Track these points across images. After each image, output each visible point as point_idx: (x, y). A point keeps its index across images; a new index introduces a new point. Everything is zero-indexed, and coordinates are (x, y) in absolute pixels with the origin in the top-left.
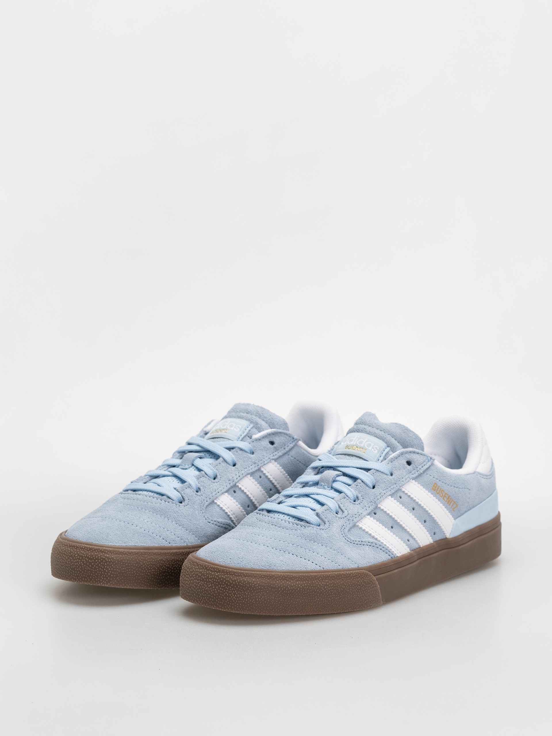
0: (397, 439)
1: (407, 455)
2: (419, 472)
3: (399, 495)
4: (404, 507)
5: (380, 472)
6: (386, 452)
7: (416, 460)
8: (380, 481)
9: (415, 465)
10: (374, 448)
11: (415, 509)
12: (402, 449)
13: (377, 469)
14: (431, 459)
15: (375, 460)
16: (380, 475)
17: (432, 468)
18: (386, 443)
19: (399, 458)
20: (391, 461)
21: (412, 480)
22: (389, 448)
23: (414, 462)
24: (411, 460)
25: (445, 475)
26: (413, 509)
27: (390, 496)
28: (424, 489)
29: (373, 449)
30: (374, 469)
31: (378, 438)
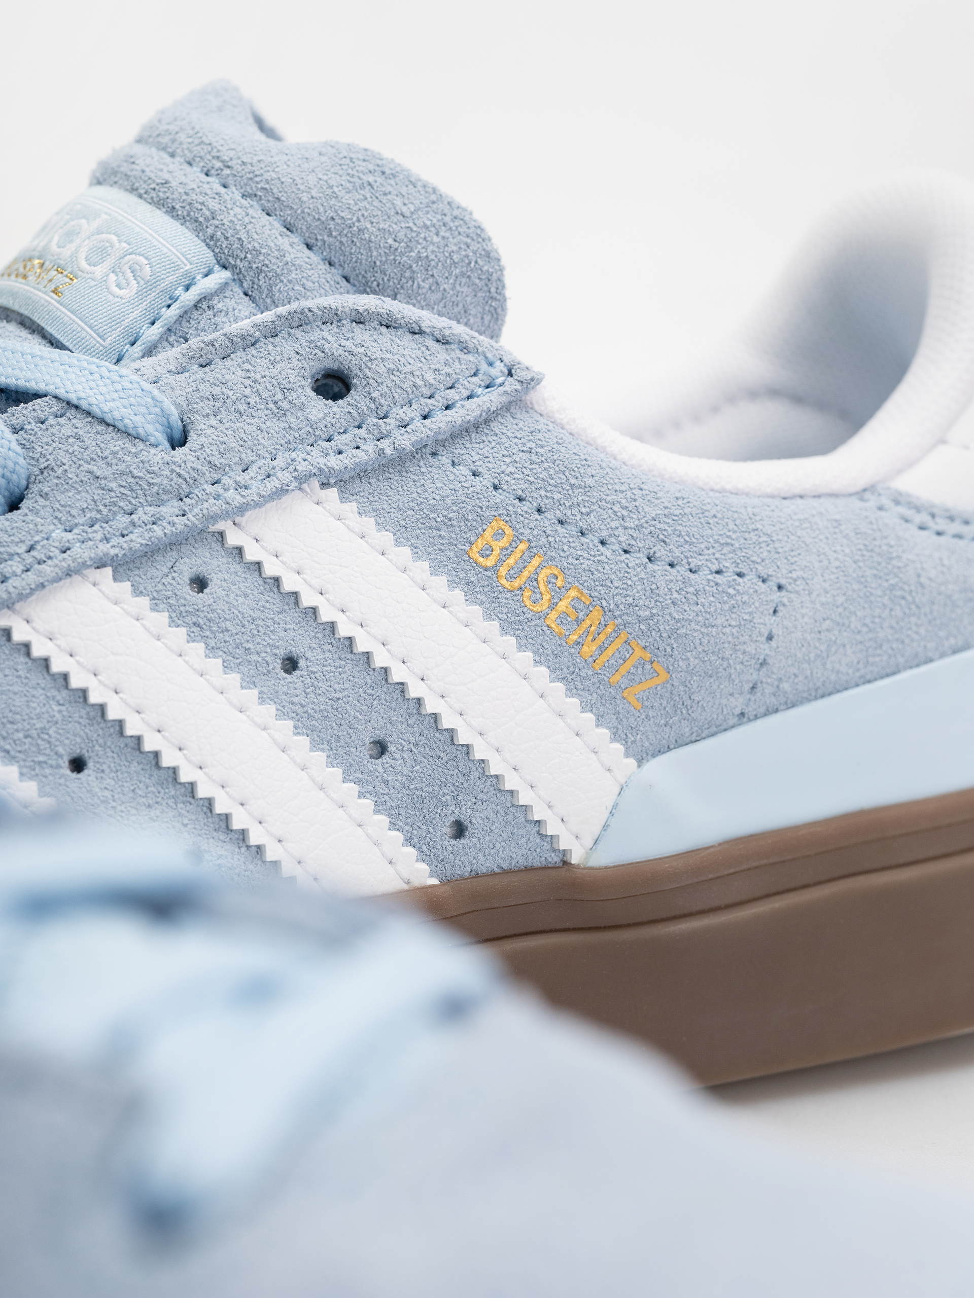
0: (301, 225)
1: (326, 334)
2: (385, 444)
3: (187, 568)
4: (199, 647)
5: (89, 413)
6: (197, 298)
7: (382, 370)
8: (59, 471)
9: (373, 400)
10: (126, 268)
11: (302, 663)
12: (336, 290)
13: (73, 397)
14: (510, 374)
15: (108, 341)
16: (78, 437)
17: (505, 427)
18: (211, 242)
19: (268, 346)
20: (203, 361)
21: (315, 483)
22: (226, 274)
23: (366, 377)
24: (350, 364)
25: (590, 482)
26: (291, 664)
27: (108, 571)
28: (406, 552)
29: (112, 277)
30: (56, 397)
31: (172, 211)
